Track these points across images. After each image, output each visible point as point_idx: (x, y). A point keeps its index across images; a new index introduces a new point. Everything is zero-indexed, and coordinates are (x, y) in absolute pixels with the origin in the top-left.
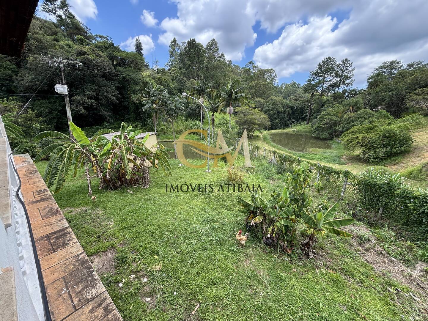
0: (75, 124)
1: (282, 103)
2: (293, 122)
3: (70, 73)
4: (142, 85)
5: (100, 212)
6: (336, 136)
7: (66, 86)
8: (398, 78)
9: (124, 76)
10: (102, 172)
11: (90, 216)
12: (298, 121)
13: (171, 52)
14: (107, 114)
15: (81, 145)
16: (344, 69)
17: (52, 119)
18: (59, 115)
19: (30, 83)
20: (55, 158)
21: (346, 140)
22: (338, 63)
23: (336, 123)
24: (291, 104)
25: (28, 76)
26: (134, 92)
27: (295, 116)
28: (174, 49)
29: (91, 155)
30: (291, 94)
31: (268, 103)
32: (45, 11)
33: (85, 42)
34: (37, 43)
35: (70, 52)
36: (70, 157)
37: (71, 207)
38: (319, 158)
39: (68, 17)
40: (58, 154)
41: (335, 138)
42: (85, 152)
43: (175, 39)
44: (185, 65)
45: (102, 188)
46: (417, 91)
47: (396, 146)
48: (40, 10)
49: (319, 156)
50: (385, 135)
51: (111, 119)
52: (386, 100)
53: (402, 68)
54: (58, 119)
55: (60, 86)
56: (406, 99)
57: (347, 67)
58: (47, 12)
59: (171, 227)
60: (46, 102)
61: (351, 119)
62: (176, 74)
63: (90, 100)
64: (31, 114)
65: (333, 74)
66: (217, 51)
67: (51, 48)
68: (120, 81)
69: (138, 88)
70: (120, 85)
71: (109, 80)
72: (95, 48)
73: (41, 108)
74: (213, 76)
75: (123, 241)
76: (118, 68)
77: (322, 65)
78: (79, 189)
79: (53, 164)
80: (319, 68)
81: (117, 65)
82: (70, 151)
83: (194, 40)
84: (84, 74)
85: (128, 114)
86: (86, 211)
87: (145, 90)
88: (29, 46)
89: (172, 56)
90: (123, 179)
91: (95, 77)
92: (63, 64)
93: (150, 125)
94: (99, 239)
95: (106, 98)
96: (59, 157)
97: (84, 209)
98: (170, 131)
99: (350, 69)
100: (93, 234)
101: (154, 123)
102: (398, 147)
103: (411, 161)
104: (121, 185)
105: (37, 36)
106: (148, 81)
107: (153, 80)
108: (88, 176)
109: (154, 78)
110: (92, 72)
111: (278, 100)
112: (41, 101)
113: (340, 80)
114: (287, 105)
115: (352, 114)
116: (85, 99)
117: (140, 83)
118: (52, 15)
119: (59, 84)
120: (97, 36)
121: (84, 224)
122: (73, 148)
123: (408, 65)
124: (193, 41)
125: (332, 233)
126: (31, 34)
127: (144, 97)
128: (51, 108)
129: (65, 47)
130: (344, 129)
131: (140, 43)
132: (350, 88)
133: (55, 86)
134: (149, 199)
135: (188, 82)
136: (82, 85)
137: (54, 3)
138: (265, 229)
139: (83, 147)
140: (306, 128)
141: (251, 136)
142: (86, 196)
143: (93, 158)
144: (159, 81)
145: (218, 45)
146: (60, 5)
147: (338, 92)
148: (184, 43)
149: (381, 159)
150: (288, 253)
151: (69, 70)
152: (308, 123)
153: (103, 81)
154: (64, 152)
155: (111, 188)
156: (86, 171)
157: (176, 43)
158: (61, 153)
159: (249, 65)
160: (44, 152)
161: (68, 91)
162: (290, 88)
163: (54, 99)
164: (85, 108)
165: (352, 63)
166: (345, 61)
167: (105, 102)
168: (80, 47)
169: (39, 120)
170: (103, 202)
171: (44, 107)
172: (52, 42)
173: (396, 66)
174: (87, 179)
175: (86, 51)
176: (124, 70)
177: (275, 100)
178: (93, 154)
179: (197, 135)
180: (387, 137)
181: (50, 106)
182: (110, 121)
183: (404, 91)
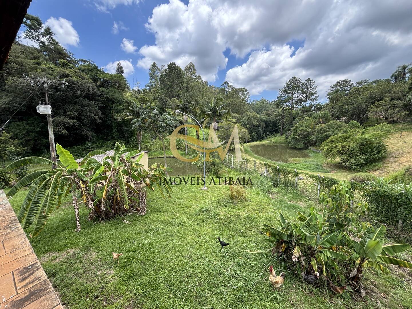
0: (63, 147)
1: (256, 118)
2: (268, 135)
3: (51, 94)
4: (125, 104)
5: (94, 255)
6: (310, 146)
7: (50, 107)
8: (355, 93)
9: (108, 96)
10: (93, 201)
11: (80, 262)
12: (272, 134)
13: (151, 74)
14: (89, 133)
15: (69, 171)
16: (308, 87)
17: (28, 141)
18: (36, 137)
19: (7, 105)
20: (36, 189)
21: (326, 149)
22: (302, 82)
23: (309, 134)
24: (265, 118)
25: (6, 98)
26: (118, 111)
27: (269, 129)
28: (154, 72)
29: (80, 181)
30: (262, 110)
31: (244, 119)
32: (27, 38)
33: (68, 65)
34: (17, 66)
35: (52, 75)
36: (55, 186)
37: (54, 251)
38: (303, 168)
39: (51, 43)
40: (41, 184)
41: (310, 147)
42: (73, 178)
43: (154, 63)
44: (166, 85)
45: (92, 219)
46: (376, 104)
47: (374, 153)
48: (23, 37)
49: (301, 165)
50: (362, 143)
51: (93, 138)
52: (349, 113)
53: (353, 86)
54: (36, 141)
55: (43, 106)
56: (368, 111)
57: (311, 85)
58: (30, 38)
59: (188, 270)
60: (23, 125)
61: (323, 130)
62: (157, 94)
63: (71, 120)
64: (6, 137)
65: (300, 91)
66: (194, 74)
67: (32, 71)
68: (104, 101)
69: (121, 107)
70: (103, 105)
71: (92, 100)
72: (79, 71)
73: (17, 129)
74: (192, 95)
75: (130, 301)
76: (102, 89)
77: (289, 83)
78: (63, 223)
79: (32, 197)
80: (287, 86)
81: (100, 86)
82: (56, 180)
83: (174, 64)
84: (66, 95)
85: (111, 133)
86: (75, 255)
87: (129, 109)
88: (8, 68)
89: (153, 78)
90: (117, 207)
91: (77, 98)
92: (48, 84)
93: (134, 142)
94: (97, 300)
95: (89, 117)
96: (41, 188)
97: (71, 252)
98: (155, 147)
99: (313, 87)
100: (88, 294)
101: (138, 141)
102: (376, 154)
103: (390, 166)
104: (115, 214)
105: (19, 60)
106: (131, 100)
107: (136, 99)
108: (77, 207)
109: (137, 98)
110: (75, 93)
111: (252, 115)
112: (18, 123)
113: (306, 96)
114: (261, 119)
115: (323, 125)
116: (66, 120)
117: (123, 102)
118: (34, 41)
119: (42, 104)
120: (80, 60)
121: (74, 276)
122: (59, 175)
123: (357, 83)
124: (172, 64)
125: (388, 262)
126: (11, 57)
127: (128, 116)
128: (28, 130)
129: (48, 70)
130: (318, 139)
131: (121, 67)
132: (315, 103)
133: (37, 107)
134: (151, 230)
135: (169, 101)
136: (64, 105)
137: (37, 31)
138: (303, 262)
139: (71, 172)
140: (281, 140)
141: (233, 149)
142: (72, 233)
143: (82, 186)
144: (142, 100)
145: (195, 68)
146: (44, 32)
147: (305, 107)
148: (163, 66)
149: (363, 166)
150: (339, 292)
151: (51, 91)
152: (282, 135)
153: (86, 101)
154: (48, 181)
155: (103, 219)
156: (74, 201)
157: (156, 67)
158: (44, 183)
159: (225, 85)
160: (22, 182)
161: (51, 111)
162: (261, 104)
163: (32, 120)
164: (67, 128)
165: (314, 82)
166: (308, 81)
167: (88, 122)
168: (63, 70)
169: (14, 143)
170: (97, 240)
171: (20, 128)
172: (34, 66)
173: (348, 84)
174: (75, 212)
175: (69, 73)
176: (108, 90)
177: (250, 115)
178: (82, 180)
179: (181, 150)
180: (363, 145)
181: (27, 127)
182: (92, 140)
183: (363, 104)
